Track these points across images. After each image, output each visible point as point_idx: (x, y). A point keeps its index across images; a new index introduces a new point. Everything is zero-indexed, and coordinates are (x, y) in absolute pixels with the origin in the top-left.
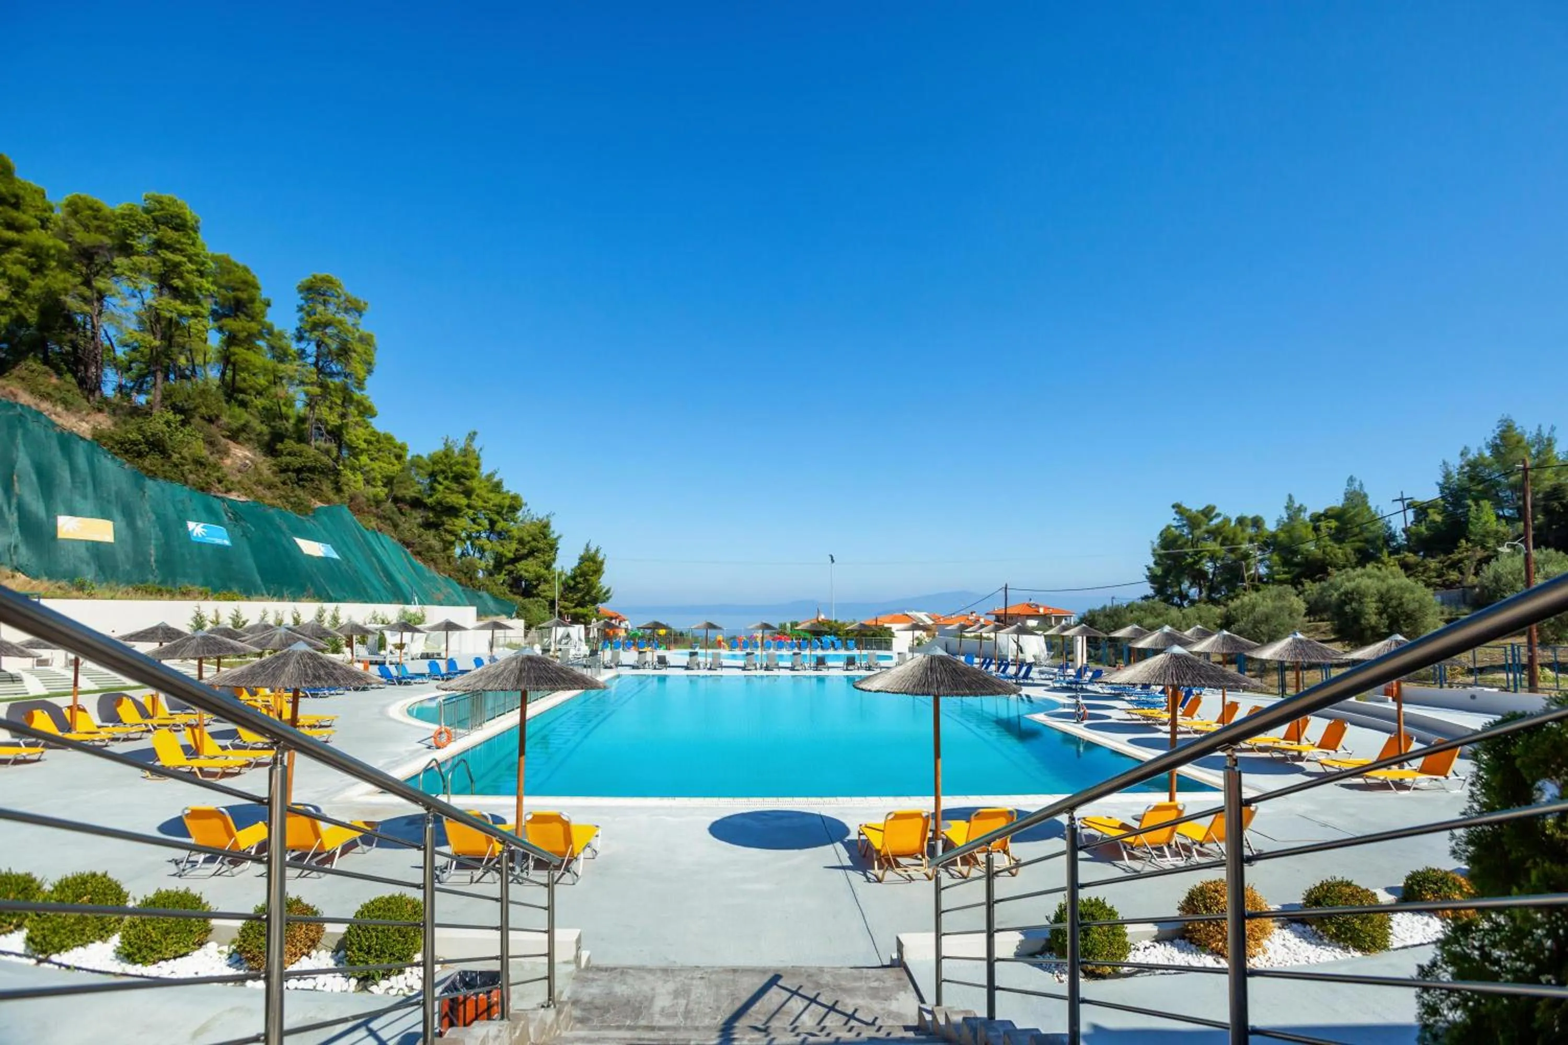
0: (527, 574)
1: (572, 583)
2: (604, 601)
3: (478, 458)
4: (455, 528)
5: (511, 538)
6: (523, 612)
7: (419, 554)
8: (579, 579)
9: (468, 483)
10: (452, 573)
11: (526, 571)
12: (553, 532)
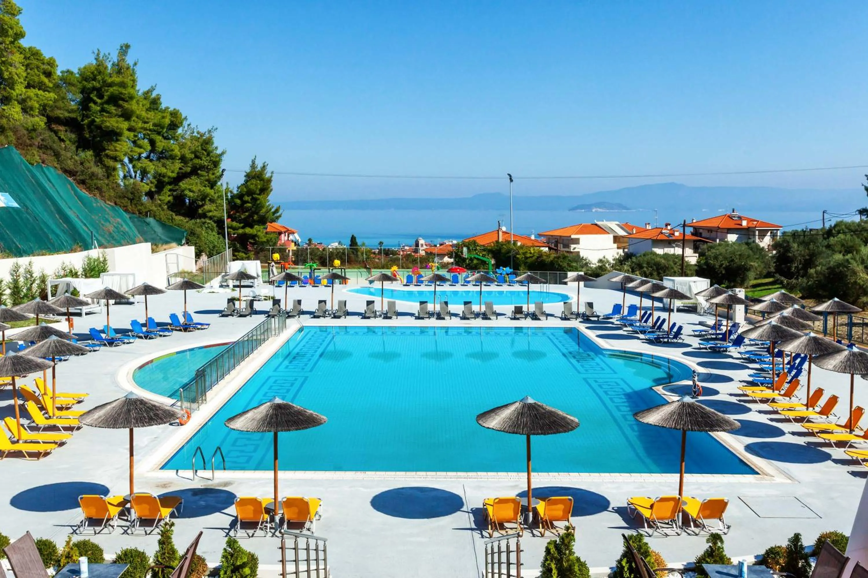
0: (191, 194)
1: (238, 201)
2: (273, 221)
3: (133, 74)
4: (118, 154)
5: (172, 158)
6: (193, 239)
7: (83, 182)
8: (246, 198)
9: (126, 105)
10: (118, 200)
11: (190, 190)
12: (216, 148)
